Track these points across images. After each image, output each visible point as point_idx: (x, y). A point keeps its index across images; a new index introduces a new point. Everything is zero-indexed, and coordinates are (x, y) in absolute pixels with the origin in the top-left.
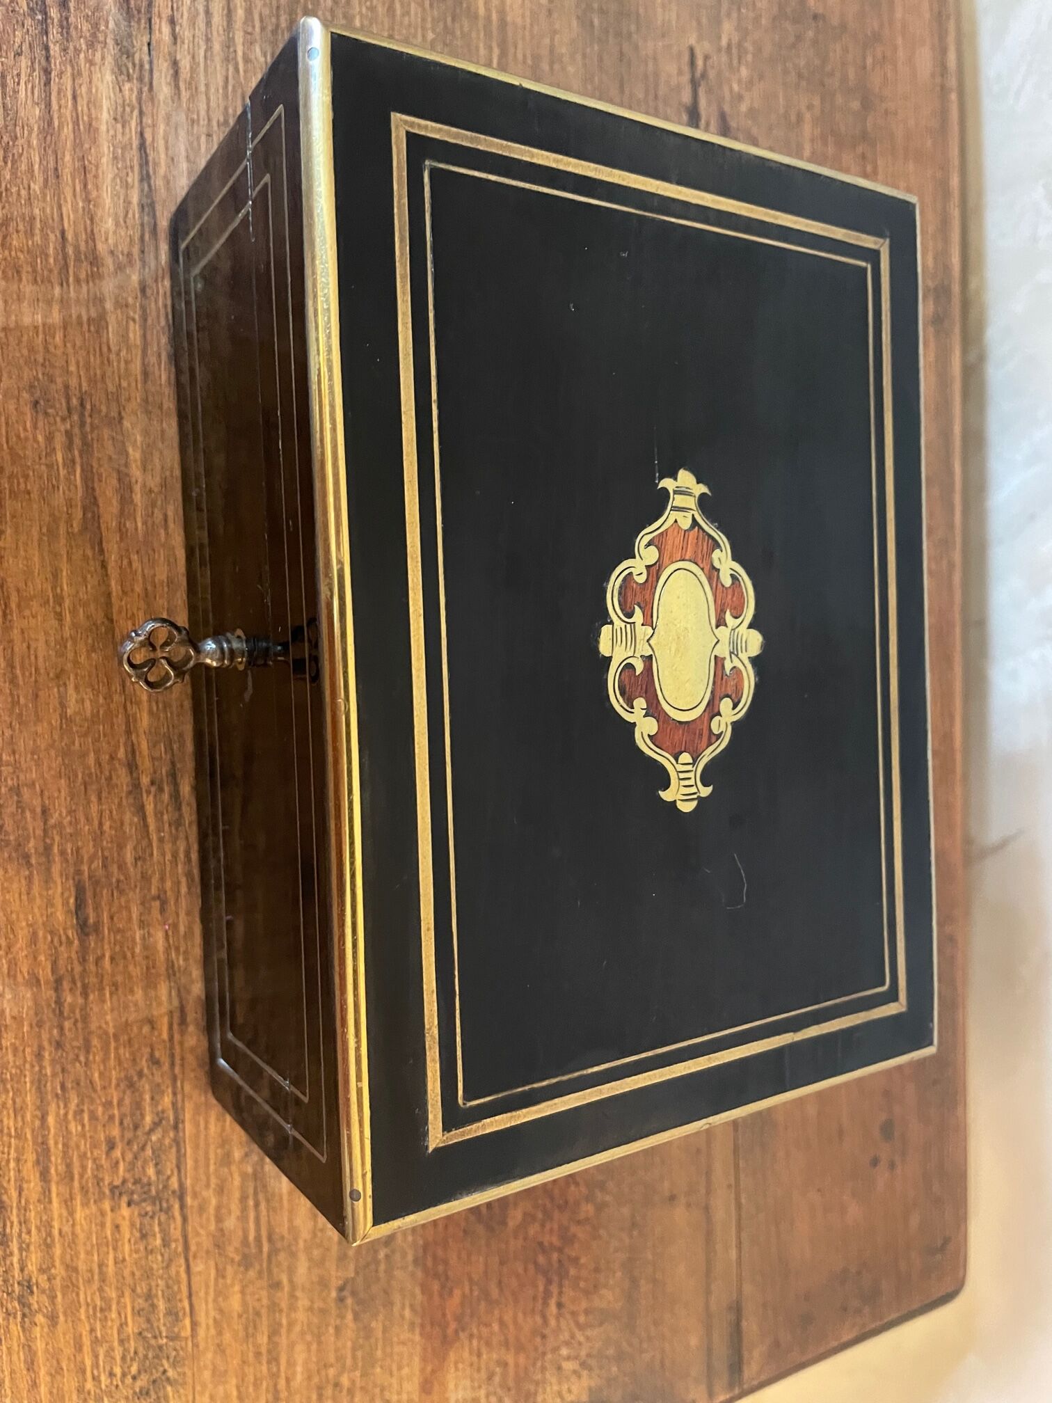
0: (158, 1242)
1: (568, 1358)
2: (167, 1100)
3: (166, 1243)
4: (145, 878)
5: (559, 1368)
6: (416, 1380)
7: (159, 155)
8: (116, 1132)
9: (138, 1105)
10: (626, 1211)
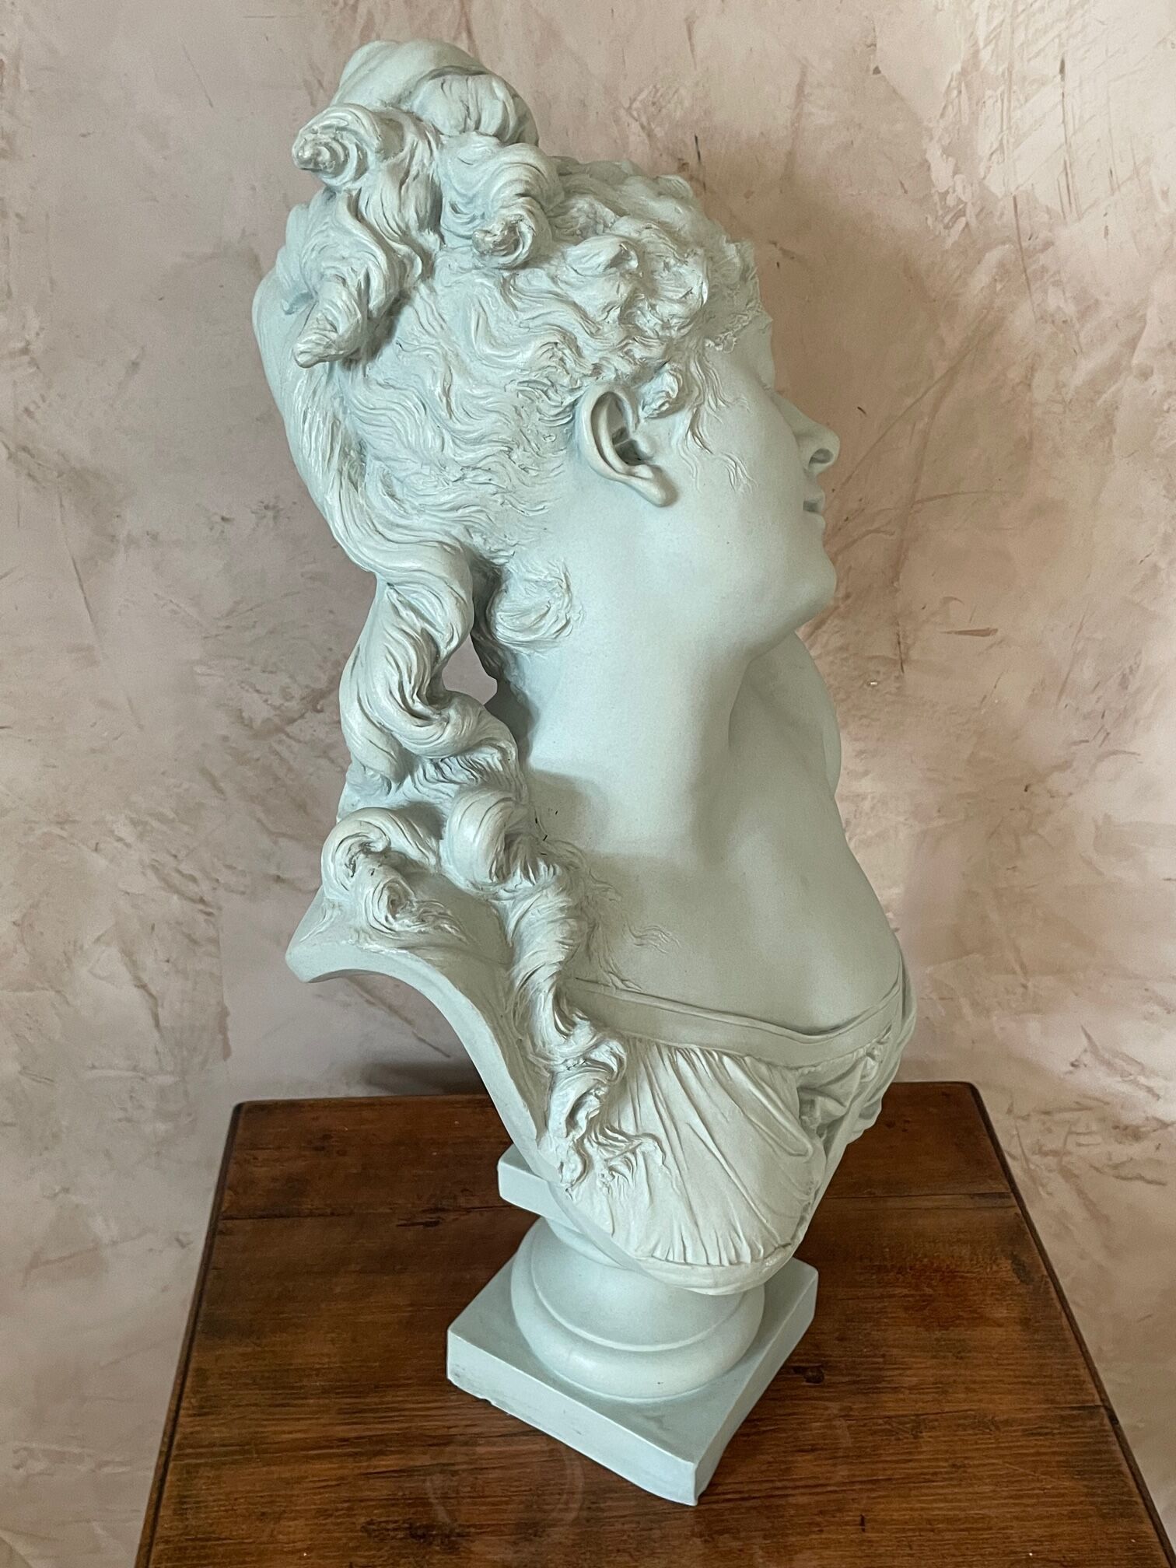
0: (936, 1423)
1: (991, 1268)
2: (881, 1421)
3: (937, 1420)
4: (792, 1430)
5: (996, 1272)
6: (998, 1329)
7: (505, 1431)
8: (893, 1438)
9: (883, 1430)
10: (927, 1245)
